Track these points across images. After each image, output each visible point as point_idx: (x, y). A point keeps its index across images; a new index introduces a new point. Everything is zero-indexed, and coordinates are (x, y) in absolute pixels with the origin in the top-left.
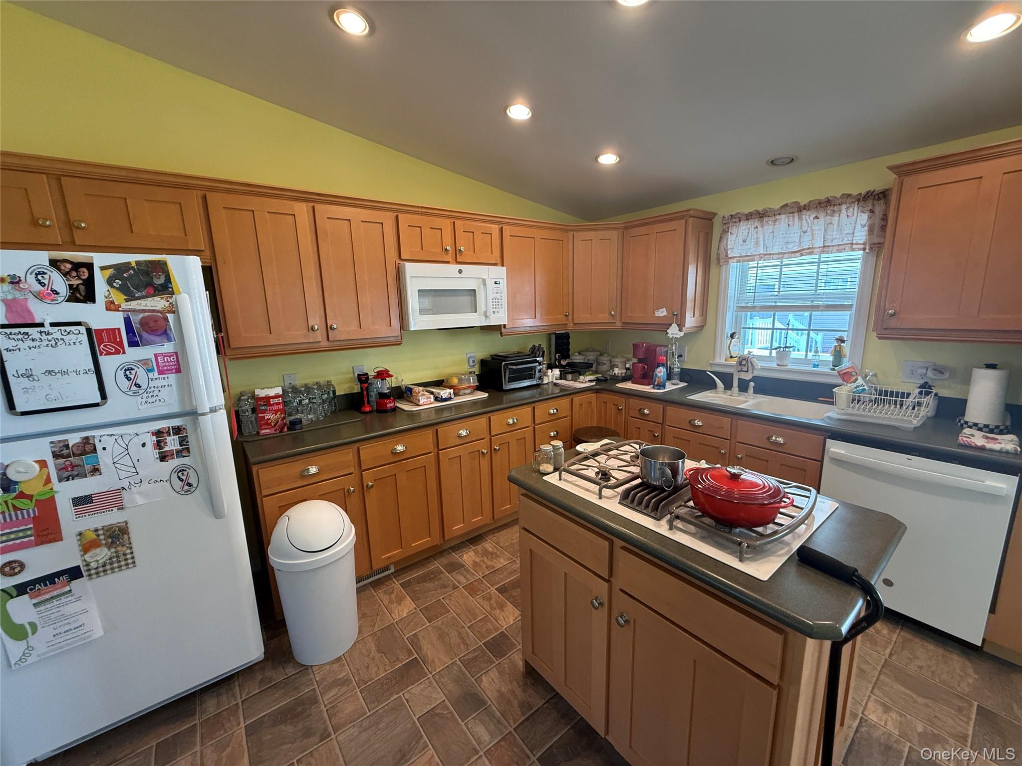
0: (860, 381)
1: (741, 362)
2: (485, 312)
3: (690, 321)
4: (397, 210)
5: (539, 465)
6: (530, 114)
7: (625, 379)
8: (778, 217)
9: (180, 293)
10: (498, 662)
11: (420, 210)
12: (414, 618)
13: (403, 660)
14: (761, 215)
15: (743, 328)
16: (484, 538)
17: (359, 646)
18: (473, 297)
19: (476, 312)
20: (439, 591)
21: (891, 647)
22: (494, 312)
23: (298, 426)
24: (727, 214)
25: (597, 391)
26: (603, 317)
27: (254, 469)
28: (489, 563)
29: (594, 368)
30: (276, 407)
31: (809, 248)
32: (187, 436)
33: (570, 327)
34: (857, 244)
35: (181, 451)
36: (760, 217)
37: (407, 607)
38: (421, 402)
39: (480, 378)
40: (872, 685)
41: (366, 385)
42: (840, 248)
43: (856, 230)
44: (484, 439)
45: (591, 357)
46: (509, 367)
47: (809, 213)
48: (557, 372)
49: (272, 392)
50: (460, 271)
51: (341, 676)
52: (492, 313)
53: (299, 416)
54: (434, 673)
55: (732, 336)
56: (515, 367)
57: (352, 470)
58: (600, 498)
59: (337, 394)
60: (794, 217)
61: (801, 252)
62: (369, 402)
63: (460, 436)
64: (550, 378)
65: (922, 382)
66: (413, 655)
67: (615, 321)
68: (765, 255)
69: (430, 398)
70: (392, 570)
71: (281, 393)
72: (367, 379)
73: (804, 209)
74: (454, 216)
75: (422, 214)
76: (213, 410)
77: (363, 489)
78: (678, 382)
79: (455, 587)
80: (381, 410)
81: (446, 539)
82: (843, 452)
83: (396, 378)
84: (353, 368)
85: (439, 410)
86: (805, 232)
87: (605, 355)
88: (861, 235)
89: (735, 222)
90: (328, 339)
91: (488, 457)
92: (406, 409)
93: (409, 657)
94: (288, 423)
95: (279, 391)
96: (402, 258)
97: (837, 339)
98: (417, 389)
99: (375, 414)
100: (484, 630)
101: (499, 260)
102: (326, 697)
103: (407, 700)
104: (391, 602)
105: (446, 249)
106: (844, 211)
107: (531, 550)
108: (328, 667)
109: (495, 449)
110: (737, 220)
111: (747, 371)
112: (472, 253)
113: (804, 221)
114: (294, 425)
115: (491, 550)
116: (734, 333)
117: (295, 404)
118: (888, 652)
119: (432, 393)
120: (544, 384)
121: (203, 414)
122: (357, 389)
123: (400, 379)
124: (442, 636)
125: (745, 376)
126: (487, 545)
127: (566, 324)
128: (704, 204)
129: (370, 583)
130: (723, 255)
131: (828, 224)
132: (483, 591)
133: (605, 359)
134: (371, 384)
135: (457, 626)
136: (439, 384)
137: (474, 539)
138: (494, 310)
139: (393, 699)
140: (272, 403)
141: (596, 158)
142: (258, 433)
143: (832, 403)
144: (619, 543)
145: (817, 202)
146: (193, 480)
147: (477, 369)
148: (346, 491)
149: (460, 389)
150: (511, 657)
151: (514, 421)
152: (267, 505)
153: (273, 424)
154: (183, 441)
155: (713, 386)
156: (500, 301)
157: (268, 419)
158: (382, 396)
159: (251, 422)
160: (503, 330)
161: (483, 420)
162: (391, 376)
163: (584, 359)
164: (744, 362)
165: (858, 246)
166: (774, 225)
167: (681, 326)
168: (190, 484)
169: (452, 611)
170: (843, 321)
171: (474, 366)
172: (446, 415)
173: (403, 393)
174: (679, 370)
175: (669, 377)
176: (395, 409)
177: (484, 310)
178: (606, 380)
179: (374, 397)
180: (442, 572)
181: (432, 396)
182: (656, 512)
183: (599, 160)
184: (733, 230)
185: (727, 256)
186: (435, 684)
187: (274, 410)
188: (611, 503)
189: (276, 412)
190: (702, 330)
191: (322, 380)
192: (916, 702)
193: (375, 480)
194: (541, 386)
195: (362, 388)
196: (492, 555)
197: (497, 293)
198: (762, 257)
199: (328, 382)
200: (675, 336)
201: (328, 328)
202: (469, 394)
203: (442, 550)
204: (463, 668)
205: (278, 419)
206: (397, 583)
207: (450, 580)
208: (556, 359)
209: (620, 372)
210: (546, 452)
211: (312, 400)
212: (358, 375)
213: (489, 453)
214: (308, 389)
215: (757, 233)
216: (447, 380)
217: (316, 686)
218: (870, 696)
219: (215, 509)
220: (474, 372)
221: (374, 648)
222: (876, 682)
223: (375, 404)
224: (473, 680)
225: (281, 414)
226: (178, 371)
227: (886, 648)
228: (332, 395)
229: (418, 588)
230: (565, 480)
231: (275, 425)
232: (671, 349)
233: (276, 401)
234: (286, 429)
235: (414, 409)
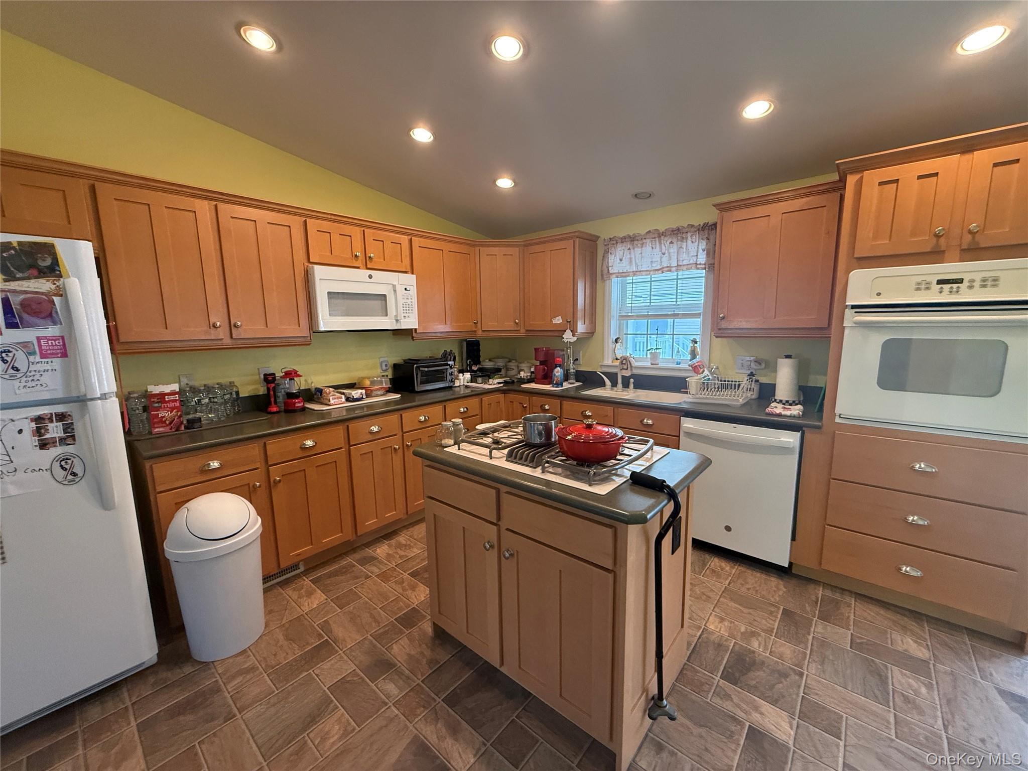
0: (706, 372)
1: (622, 361)
2: (396, 316)
3: (581, 328)
4: (306, 214)
5: (441, 441)
6: (432, 137)
7: (530, 381)
8: (644, 241)
9: (69, 277)
10: (408, 632)
11: (329, 217)
12: (324, 608)
13: (312, 643)
14: (632, 239)
15: (625, 334)
16: (397, 533)
17: (264, 638)
18: (384, 302)
19: (387, 315)
20: (351, 582)
21: (730, 578)
22: (405, 316)
23: (197, 425)
24: (607, 237)
25: (504, 392)
26: (509, 325)
27: (147, 465)
28: (402, 553)
29: (503, 372)
30: (172, 405)
31: (668, 267)
32: (72, 423)
33: (480, 334)
34: (700, 264)
35: (65, 439)
36: (631, 241)
37: (319, 597)
38: (332, 402)
39: (392, 381)
40: (714, 606)
41: (273, 385)
42: (689, 267)
43: (699, 254)
44: (395, 435)
45: (500, 363)
46: (421, 369)
47: (666, 238)
48: (468, 376)
49: (167, 389)
50: (370, 277)
51: (246, 666)
52: (403, 317)
53: (198, 415)
54: (344, 650)
55: (616, 341)
56: (426, 369)
57: (258, 465)
58: (491, 459)
59: (241, 396)
60: (655, 241)
61: (662, 270)
62: (276, 403)
63: (371, 433)
64: (462, 381)
65: (749, 372)
66: (324, 637)
67: (519, 329)
68: (637, 271)
69: (341, 398)
70: (302, 569)
71: (178, 390)
72: (274, 379)
73: (662, 235)
74: (364, 225)
75: (330, 220)
76: (104, 397)
77: (270, 486)
78: (574, 381)
79: (367, 577)
80: (290, 410)
81: (359, 535)
82: (692, 426)
83: (306, 381)
84: (258, 369)
85: (349, 409)
86: (664, 254)
87: (514, 361)
88: (702, 258)
89: (613, 244)
90: (231, 337)
91: (400, 452)
92: (316, 409)
93: (319, 640)
94: (185, 422)
95: (175, 387)
96: (311, 261)
97: (692, 341)
98: (327, 390)
99: (283, 414)
100: (396, 608)
101: (409, 269)
102: (230, 686)
103: (317, 675)
104: (300, 597)
105: (356, 256)
106: (689, 238)
107: (435, 515)
108: (231, 660)
109: (407, 445)
110: (615, 242)
111: (627, 369)
112: (382, 260)
113: (663, 245)
114: (191, 423)
115: (404, 542)
116: (618, 338)
117: (193, 403)
118: (727, 582)
119: (343, 394)
120: (456, 387)
121: (92, 399)
122: (262, 390)
123: (309, 382)
124: (353, 618)
125: (625, 373)
126: (401, 539)
127: (475, 331)
128: (589, 228)
129: (278, 584)
130: (605, 272)
131: (680, 248)
132: (395, 577)
133: (513, 365)
134: (278, 385)
135: (369, 609)
136: (352, 386)
137: (387, 533)
138: (405, 315)
139: (301, 676)
140: (167, 400)
141: (495, 181)
142: (150, 433)
143: (686, 393)
144: (504, 489)
145: (671, 230)
146: (78, 469)
147: (390, 374)
148: (251, 486)
149: (372, 391)
150: (421, 627)
151: (425, 418)
152: (162, 501)
153: (167, 422)
154: (69, 429)
155: (603, 384)
156: (410, 306)
157: (162, 417)
158: (290, 396)
159: (142, 421)
160: (414, 335)
161: (395, 417)
162: (299, 376)
163: (495, 365)
164: (625, 362)
165: (701, 266)
166: (642, 247)
167: (574, 332)
168: (74, 473)
169: (364, 597)
170: (695, 327)
171: (387, 370)
172: (358, 413)
173: (314, 395)
174: (574, 371)
175: (566, 377)
176: (304, 409)
177: (395, 314)
178: (513, 382)
179: (281, 398)
180: (354, 566)
181: (343, 396)
182: (534, 462)
183: (497, 183)
184: (612, 250)
185: (608, 272)
186: (345, 658)
187: (170, 408)
188: (500, 460)
189: (172, 410)
190: (592, 336)
191: (225, 381)
192: (743, 612)
193: (283, 475)
194: (453, 389)
195: (268, 389)
196: (407, 547)
197: (407, 299)
198: (635, 273)
199: (230, 383)
200: (569, 340)
201: (232, 326)
202: (382, 395)
203: (355, 546)
204: (374, 641)
205: (175, 416)
206: (307, 580)
207: (362, 571)
208: (467, 365)
209: (525, 375)
210: (448, 429)
211: (212, 400)
212: (265, 375)
213: (401, 447)
214: (208, 389)
215: (630, 254)
216: (359, 383)
217: (218, 678)
218: (711, 613)
219: (104, 500)
220: (387, 376)
221: (281, 637)
222: (717, 603)
223: (283, 405)
224: (384, 649)
225: (177, 412)
226: (64, 355)
227: (727, 579)
228: (235, 396)
229: (329, 582)
230: (462, 449)
231: (170, 423)
232: (567, 351)
233: (172, 398)
234: (183, 428)
235: (324, 409)
